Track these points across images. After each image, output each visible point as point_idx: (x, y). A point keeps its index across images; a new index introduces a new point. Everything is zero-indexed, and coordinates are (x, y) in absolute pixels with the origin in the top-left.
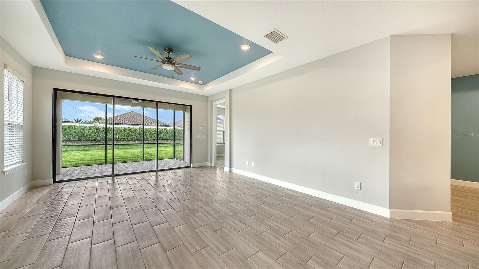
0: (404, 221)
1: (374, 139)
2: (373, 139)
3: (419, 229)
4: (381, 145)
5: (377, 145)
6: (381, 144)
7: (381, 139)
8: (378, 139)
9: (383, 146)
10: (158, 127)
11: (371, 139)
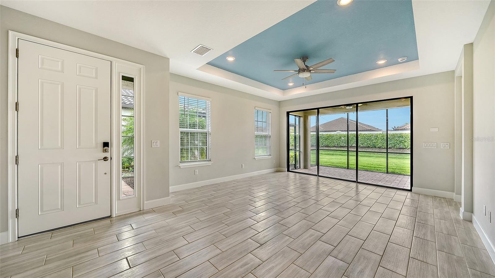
10: (359, 133)
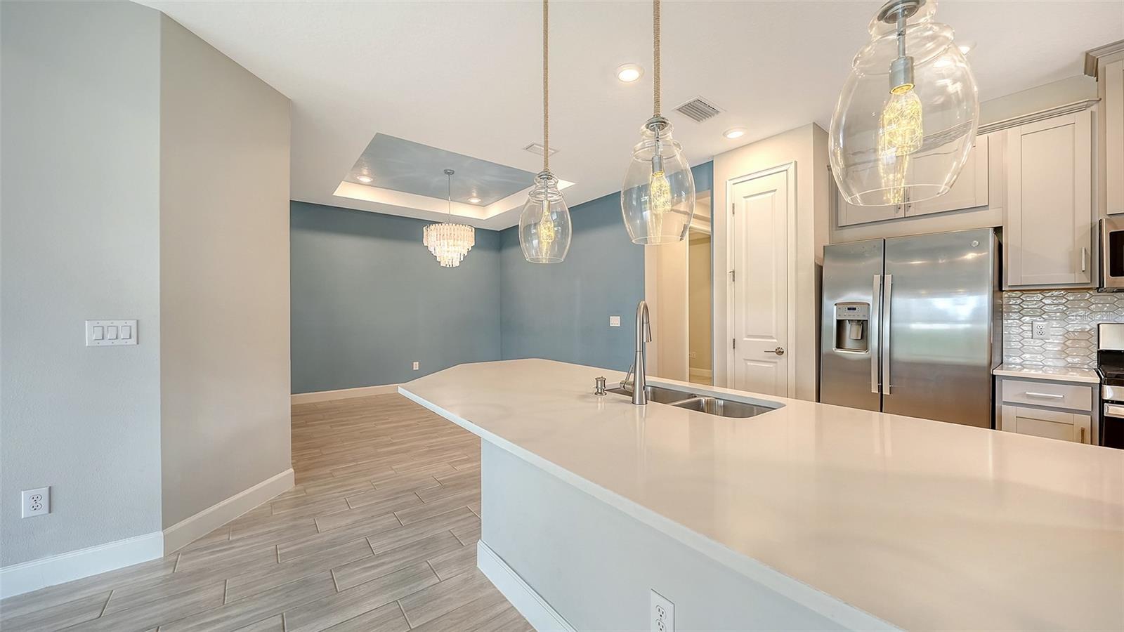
0: (204, 543)
1: (105, 323)
2: (102, 323)
3: (241, 544)
4: (133, 341)
5: (116, 342)
6: (130, 338)
7: (133, 324)
8: (123, 323)
9: (138, 344)
11: (95, 323)
